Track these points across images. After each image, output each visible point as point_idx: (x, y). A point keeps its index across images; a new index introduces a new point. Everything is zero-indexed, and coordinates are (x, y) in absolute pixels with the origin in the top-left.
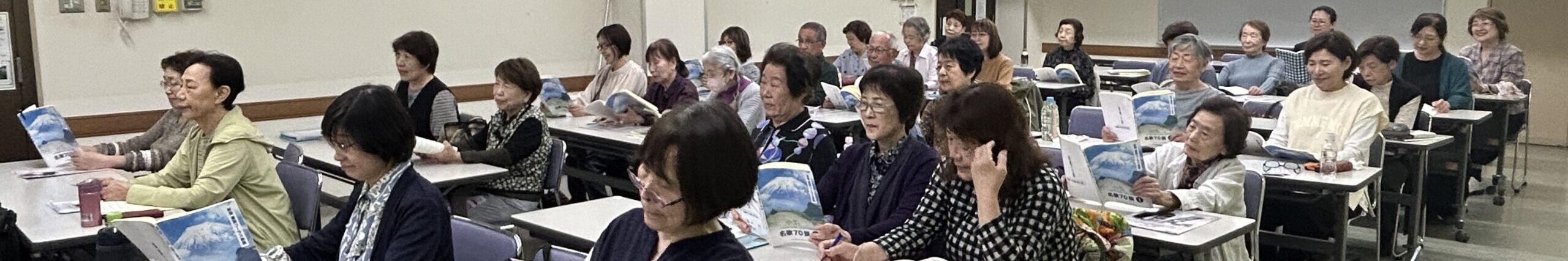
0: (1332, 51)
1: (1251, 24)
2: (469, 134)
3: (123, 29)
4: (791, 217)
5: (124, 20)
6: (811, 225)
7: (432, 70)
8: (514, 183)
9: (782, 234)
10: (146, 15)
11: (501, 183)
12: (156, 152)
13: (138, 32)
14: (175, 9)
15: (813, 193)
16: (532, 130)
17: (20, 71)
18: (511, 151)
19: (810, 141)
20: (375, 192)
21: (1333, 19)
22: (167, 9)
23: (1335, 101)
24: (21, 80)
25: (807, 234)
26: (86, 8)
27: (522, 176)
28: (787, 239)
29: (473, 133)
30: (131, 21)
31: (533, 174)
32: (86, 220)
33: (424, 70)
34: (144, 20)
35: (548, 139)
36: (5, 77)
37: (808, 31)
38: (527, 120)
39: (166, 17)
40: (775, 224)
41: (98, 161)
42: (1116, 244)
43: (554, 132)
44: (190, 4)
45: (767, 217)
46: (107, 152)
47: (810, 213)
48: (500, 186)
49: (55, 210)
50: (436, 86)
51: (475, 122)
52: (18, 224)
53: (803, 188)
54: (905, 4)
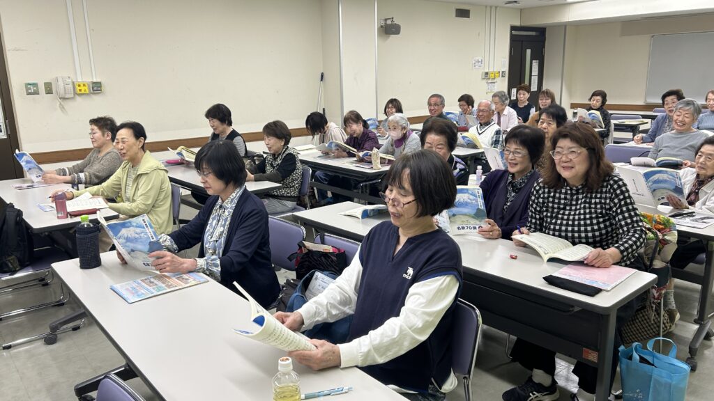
2: (255, 163)
3: (60, 104)
4: (465, 218)
5: (60, 98)
6: (478, 222)
7: (230, 124)
8: (283, 192)
9: (459, 228)
10: (72, 96)
11: (276, 191)
12: (87, 174)
13: (69, 105)
14: (87, 92)
15: (481, 202)
16: (291, 160)
17: (8, 128)
18: (281, 172)
20: (227, 203)
22: (83, 92)
24: (9, 133)
25: (475, 228)
26: (40, 92)
27: (287, 187)
28: (462, 232)
29: (257, 163)
30: (64, 99)
31: (293, 186)
32: (59, 215)
33: (225, 126)
34: (72, 98)
35: (299, 165)
36: (1, 132)
37: (434, 99)
38: (287, 154)
39: (83, 96)
40: (454, 222)
41: (57, 179)
42: (665, 235)
43: (303, 162)
44: (95, 89)
45: (450, 218)
46: (62, 174)
47: (478, 215)
48: (275, 193)
49: (42, 208)
50: (234, 134)
51: (257, 156)
52: (25, 217)
53: (474, 200)
54: (490, 81)
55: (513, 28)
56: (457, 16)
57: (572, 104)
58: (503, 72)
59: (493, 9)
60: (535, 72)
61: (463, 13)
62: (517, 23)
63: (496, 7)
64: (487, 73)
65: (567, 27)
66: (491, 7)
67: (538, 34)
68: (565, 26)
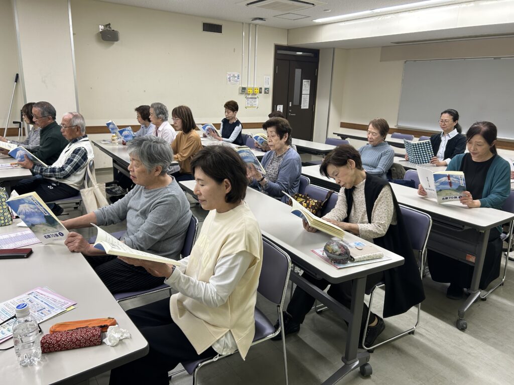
54: (250, 96)
55: (278, 48)
56: (203, 30)
57: (342, 123)
58: (266, 89)
59: (252, 26)
60: (306, 91)
61: (213, 28)
62: (284, 42)
63: (255, 25)
64: (244, 89)
65: (336, 51)
66: (249, 24)
67: (312, 55)
68: (334, 49)
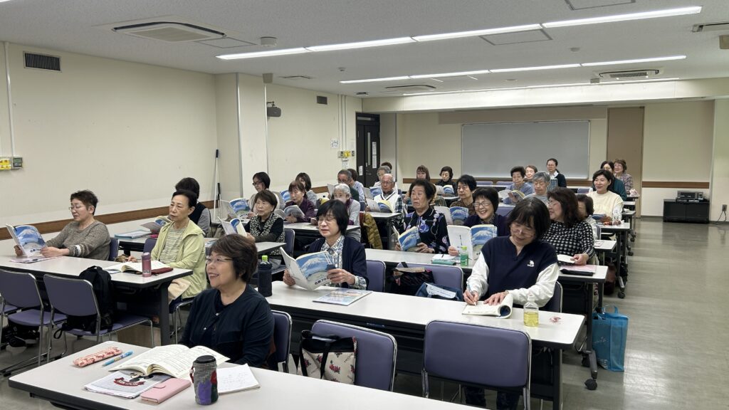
0: (606, 176)
1: (530, 167)
12: (83, 246)
14: (9, 168)
18: (276, 234)
19: (437, 219)
21: (557, 164)
22: (5, 168)
23: (607, 197)
39: (5, 173)
44: (16, 164)
54: (344, 159)
55: (358, 115)
56: (318, 103)
57: (404, 180)
58: (353, 152)
59: (343, 97)
60: (374, 152)
61: (322, 100)
62: (360, 110)
63: (345, 96)
64: (342, 153)
65: (398, 116)
66: (342, 96)
67: (374, 119)
68: (395, 114)
